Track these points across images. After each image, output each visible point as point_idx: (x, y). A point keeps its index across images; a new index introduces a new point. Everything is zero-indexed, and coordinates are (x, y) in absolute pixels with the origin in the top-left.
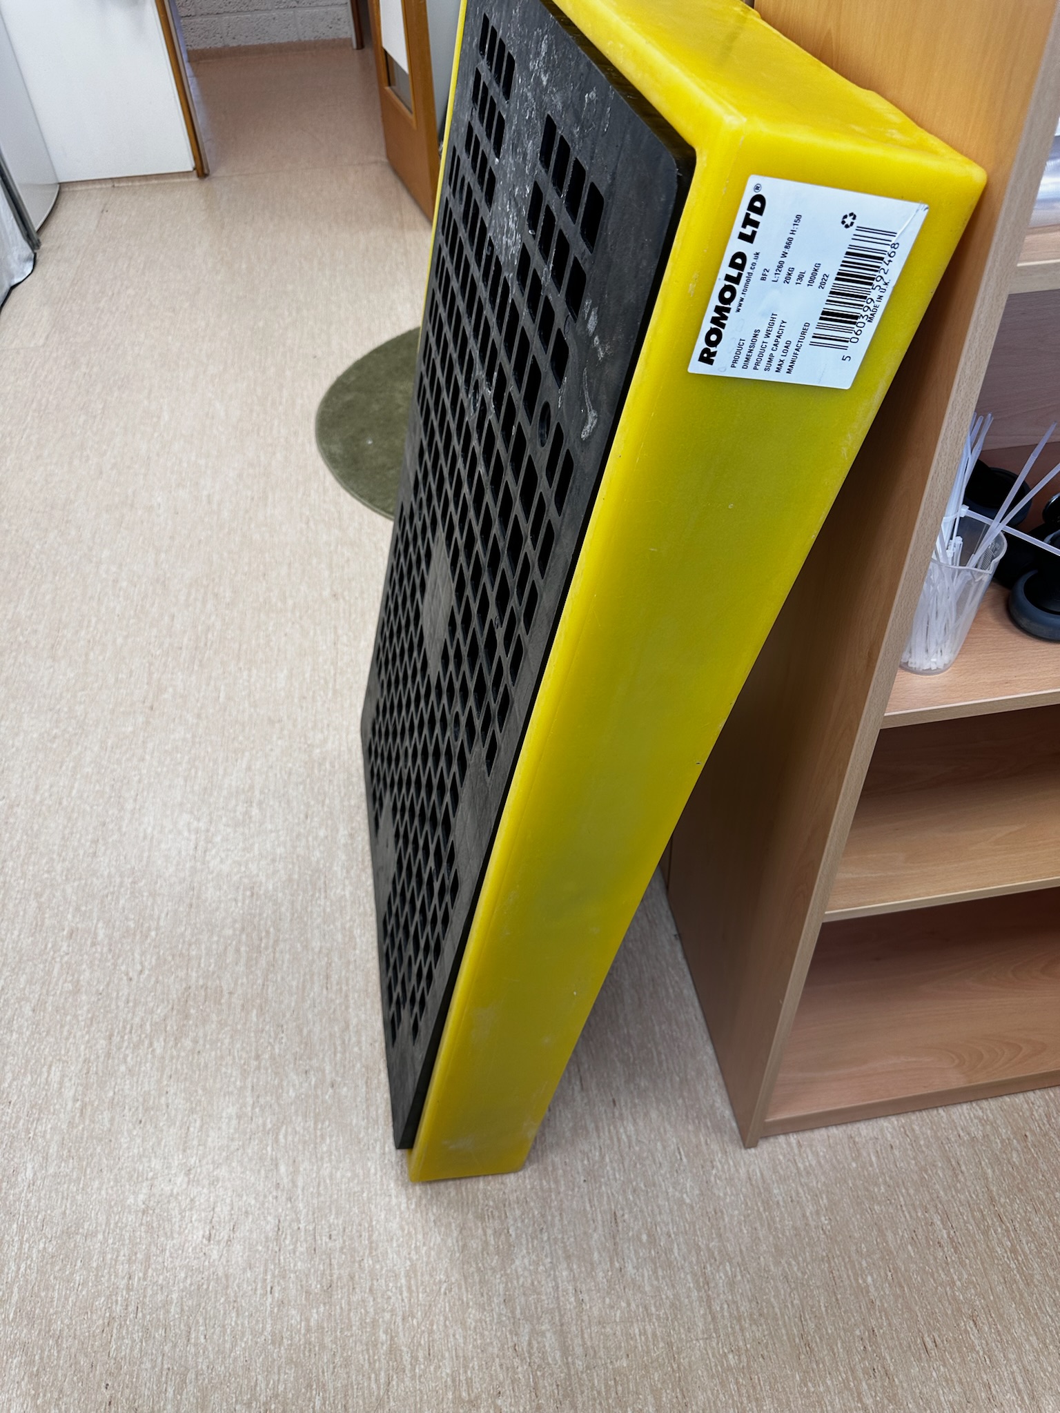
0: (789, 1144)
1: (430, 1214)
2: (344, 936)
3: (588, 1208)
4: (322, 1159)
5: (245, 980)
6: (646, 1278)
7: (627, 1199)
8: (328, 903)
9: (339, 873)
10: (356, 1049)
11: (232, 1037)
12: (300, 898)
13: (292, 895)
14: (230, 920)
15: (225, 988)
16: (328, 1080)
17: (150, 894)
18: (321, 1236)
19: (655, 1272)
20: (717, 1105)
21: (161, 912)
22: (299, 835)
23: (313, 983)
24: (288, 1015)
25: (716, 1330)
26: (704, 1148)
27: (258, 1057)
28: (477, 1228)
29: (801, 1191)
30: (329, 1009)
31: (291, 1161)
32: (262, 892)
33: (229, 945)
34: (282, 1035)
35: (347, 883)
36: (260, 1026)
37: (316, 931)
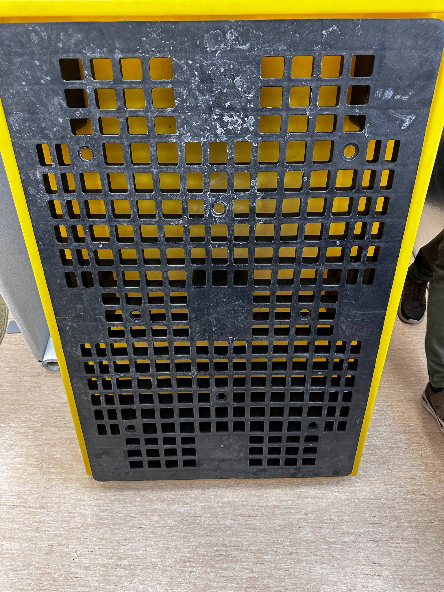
2: (227, 507)
5: (245, 564)
8: (205, 515)
9: (186, 508)
10: (289, 502)
11: (278, 570)
12: (197, 531)
13: (195, 536)
14: (204, 576)
15: (248, 576)
16: (304, 516)
18: (375, 521)
22: (153, 533)
23: (252, 524)
24: (268, 537)
27: (291, 554)
30: (267, 515)
32: (189, 555)
33: (221, 575)
34: (279, 541)
35: (194, 505)
36: (274, 553)
37: (221, 522)
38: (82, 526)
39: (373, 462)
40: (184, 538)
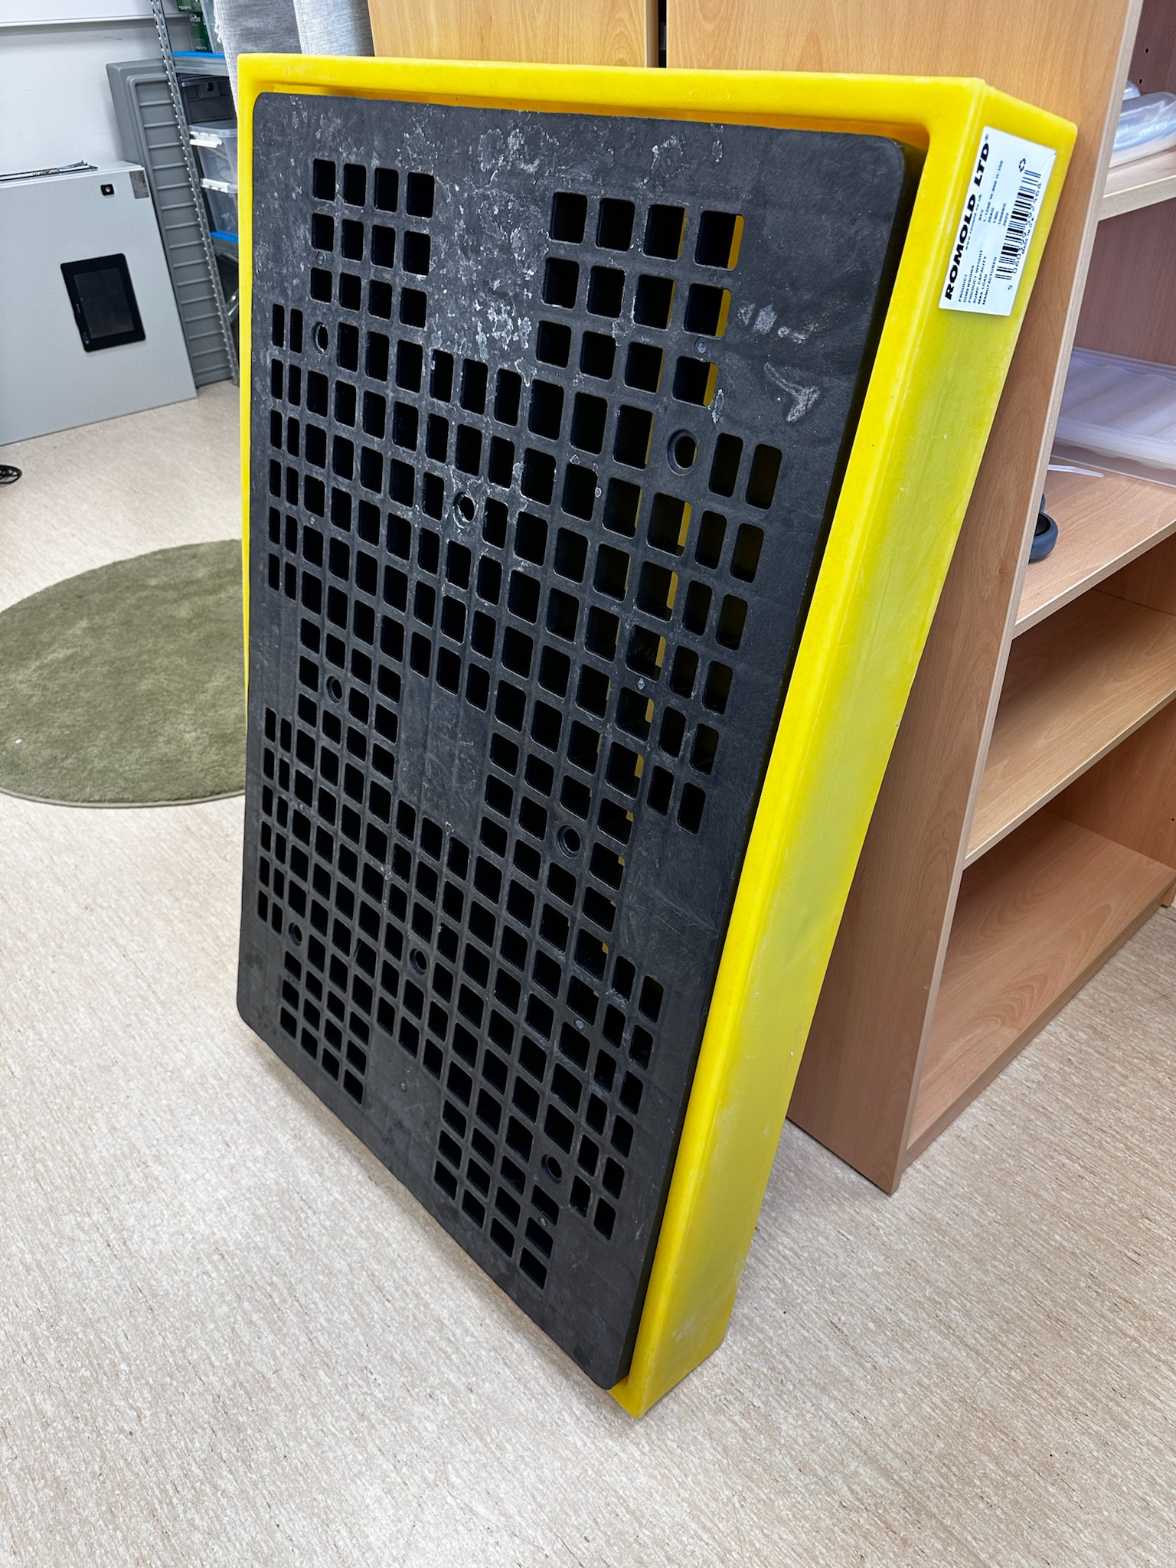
0: (919, 1171)
1: (669, 1443)
2: (367, 1239)
3: (807, 1334)
4: (516, 1469)
5: (283, 1348)
6: (900, 1358)
7: (832, 1304)
8: (322, 1217)
9: (312, 1181)
10: (469, 1339)
11: (313, 1415)
12: (285, 1229)
13: (273, 1232)
14: (214, 1297)
15: (265, 1369)
16: (462, 1388)
17: (85, 1326)
19: (903, 1348)
20: (840, 1175)
21: (116, 1336)
22: (232, 1168)
23: (368, 1305)
24: (364, 1353)
25: (986, 1361)
26: (858, 1217)
27: (362, 1417)
28: (723, 1423)
29: (956, 1202)
30: (408, 1317)
31: (484, 1495)
32: (232, 1248)
33: (234, 1323)
34: (374, 1377)
35: (329, 1186)
36: (340, 1383)
37: (330, 1252)
38: (172, 1072)
39: (725, 1448)
40: (257, 1217)
